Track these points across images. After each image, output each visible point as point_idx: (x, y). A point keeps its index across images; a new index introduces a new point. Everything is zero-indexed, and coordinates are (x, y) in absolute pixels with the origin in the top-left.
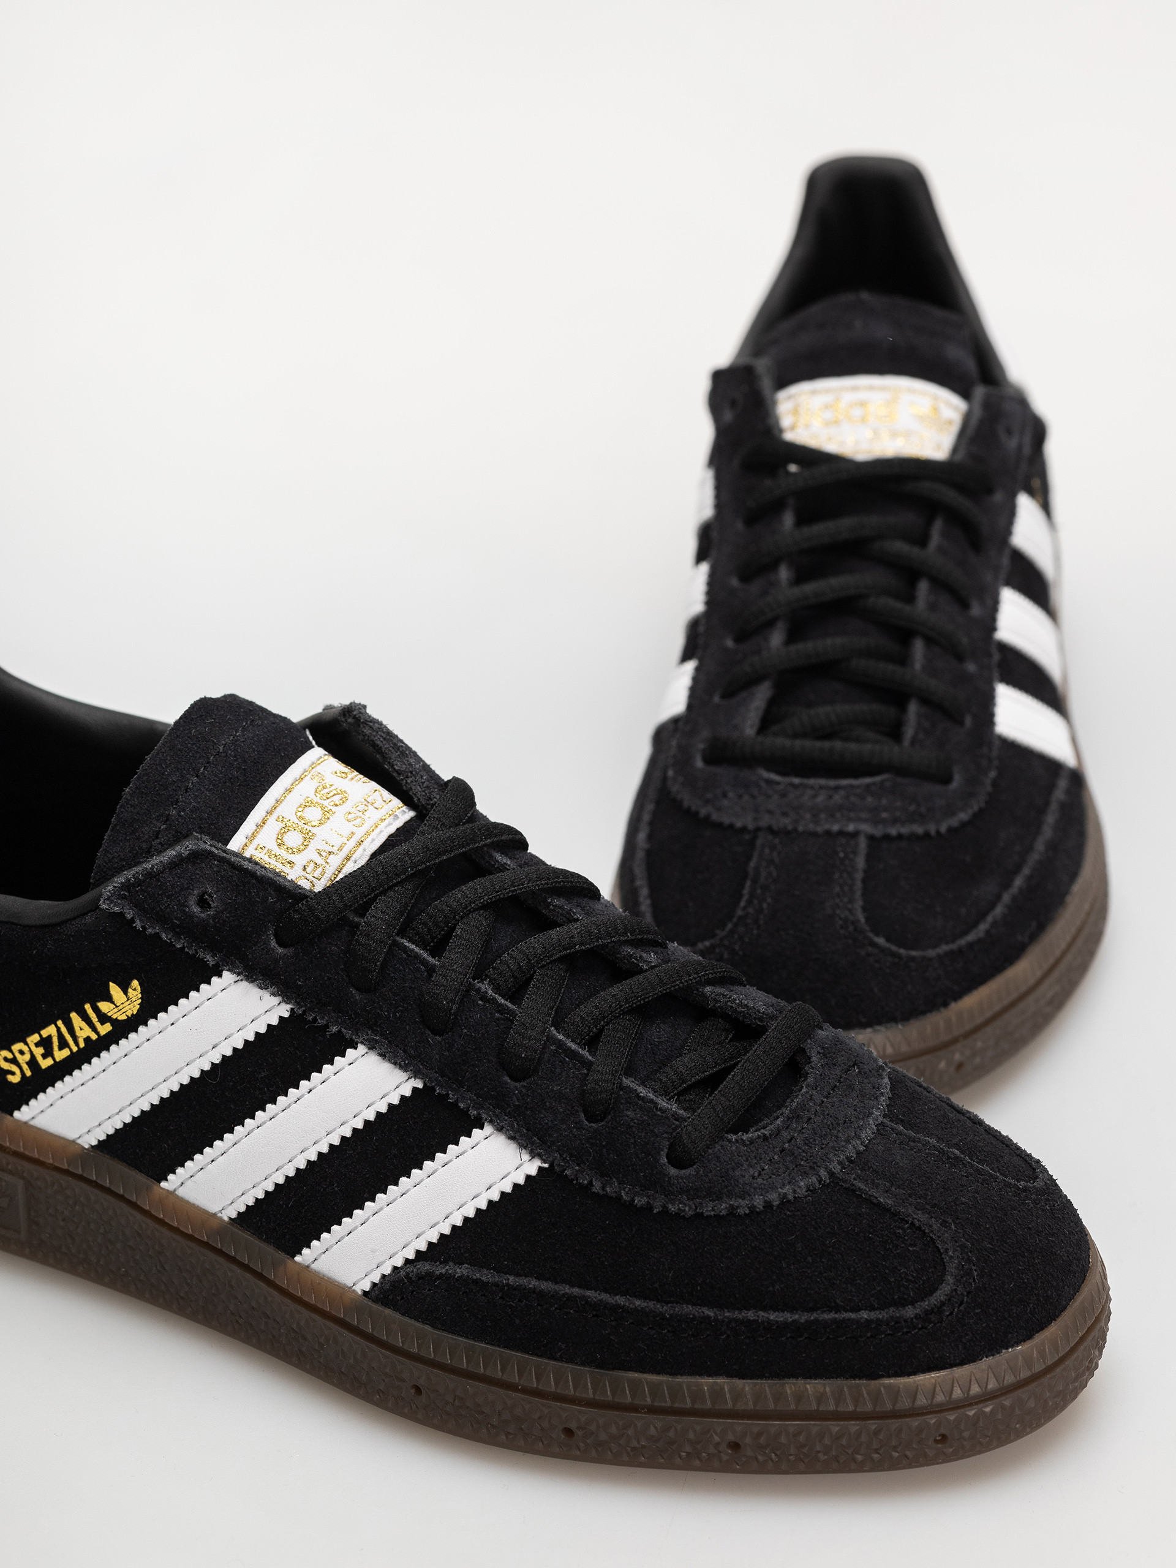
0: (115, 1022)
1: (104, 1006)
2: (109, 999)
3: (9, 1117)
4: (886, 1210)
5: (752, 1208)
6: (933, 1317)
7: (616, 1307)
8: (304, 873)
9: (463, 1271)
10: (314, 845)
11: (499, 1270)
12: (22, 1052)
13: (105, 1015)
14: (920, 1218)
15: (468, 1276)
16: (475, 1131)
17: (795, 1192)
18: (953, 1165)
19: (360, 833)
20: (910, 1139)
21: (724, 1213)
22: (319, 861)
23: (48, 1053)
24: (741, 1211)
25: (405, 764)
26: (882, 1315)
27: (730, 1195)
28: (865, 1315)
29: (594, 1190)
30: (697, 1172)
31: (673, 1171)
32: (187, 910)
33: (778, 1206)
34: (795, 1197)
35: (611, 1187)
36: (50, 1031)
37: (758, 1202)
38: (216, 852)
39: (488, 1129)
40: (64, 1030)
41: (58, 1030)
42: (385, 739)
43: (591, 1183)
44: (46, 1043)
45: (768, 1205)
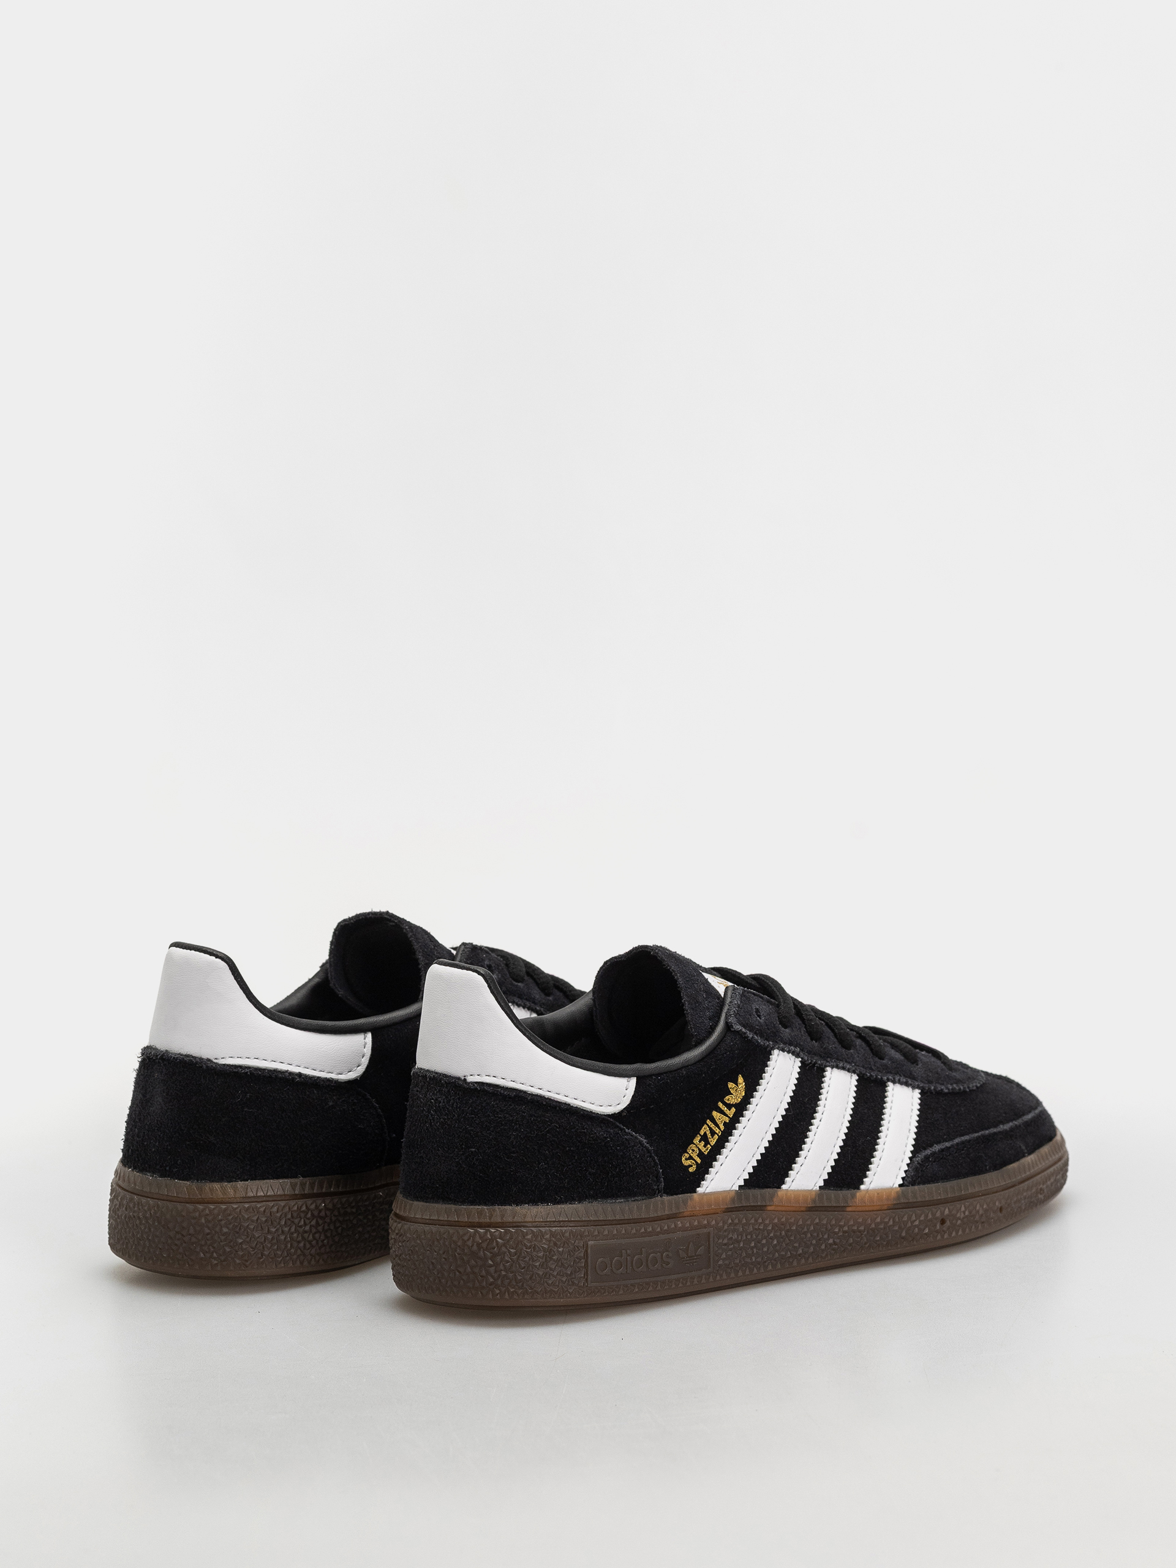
0: (735, 1106)
1: (728, 1099)
3: (694, 1194)
12: (693, 1151)
13: (730, 1104)
15: (941, 1149)
23: (707, 1143)
36: (704, 1130)
40: (712, 1126)
41: (709, 1126)
44: (704, 1138)
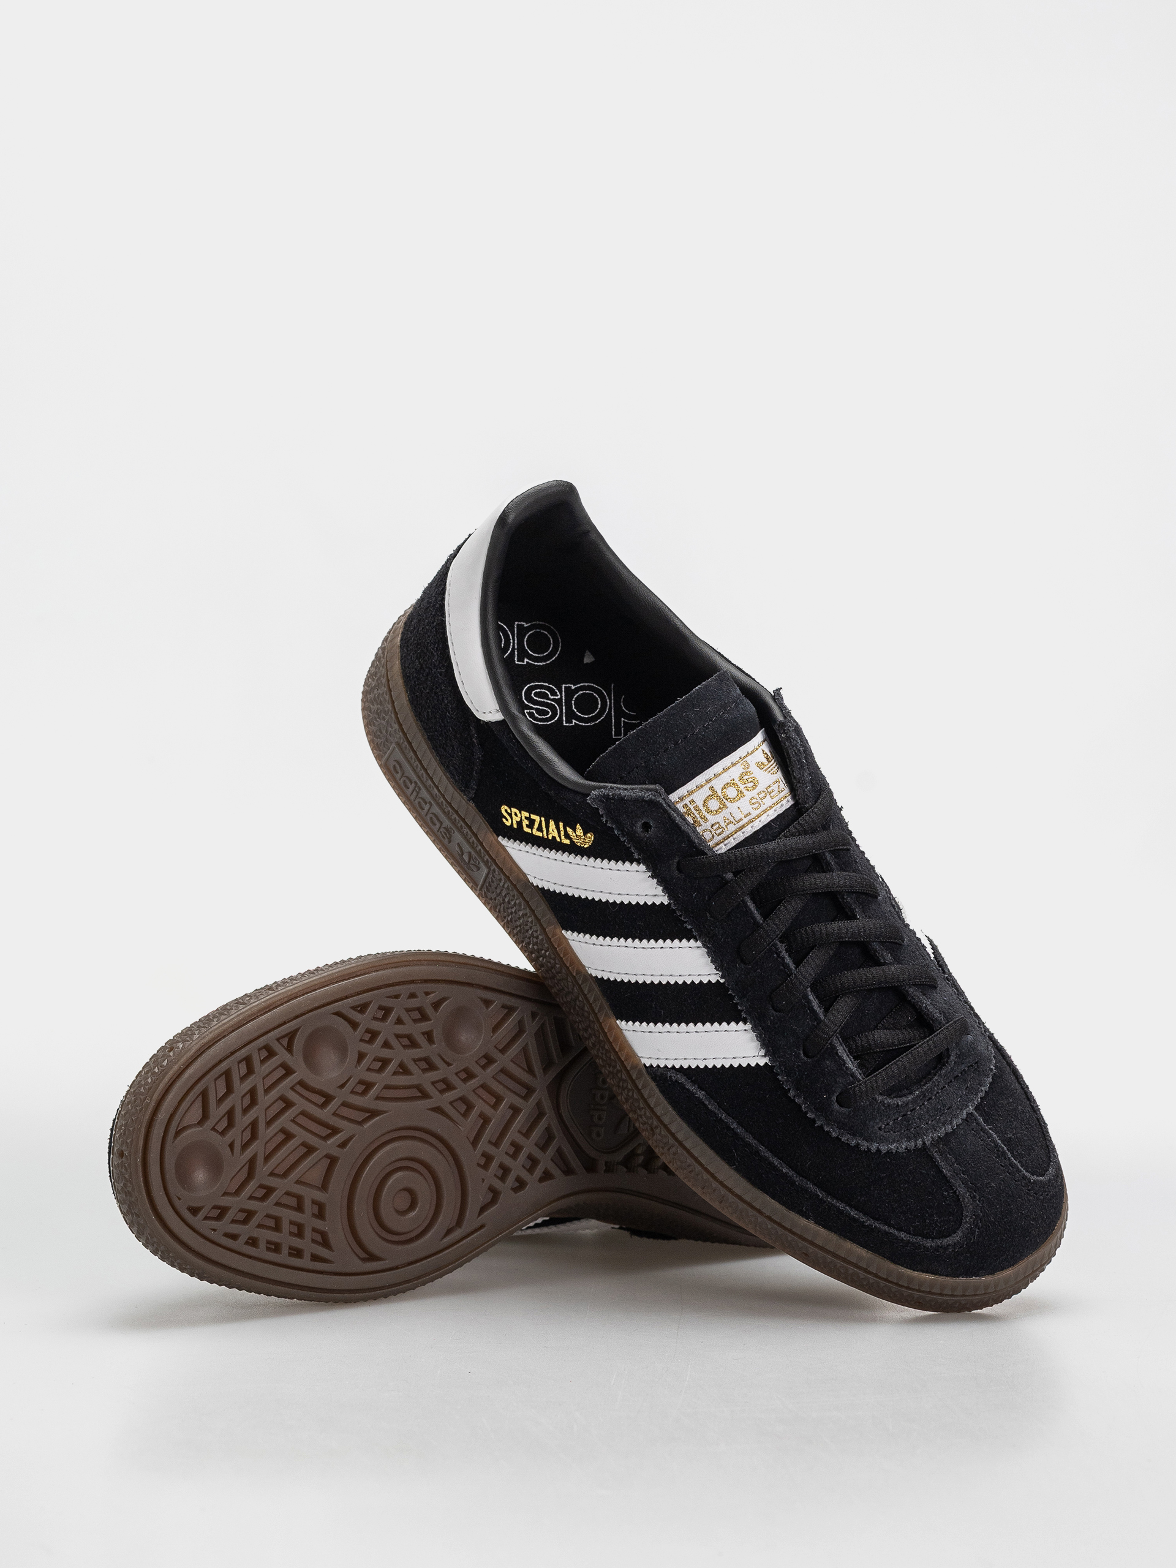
0: (571, 843)
1: (570, 831)
2: (574, 830)
3: (497, 837)
4: (945, 1177)
5: (869, 1150)
6: (940, 1250)
7: (771, 1164)
8: (711, 829)
9: (701, 1094)
10: (725, 813)
11: (720, 1106)
12: (516, 814)
13: (569, 835)
14: (961, 1190)
15: (702, 1099)
16: (741, 1023)
17: (898, 1148)
18: (998, 1157)
19: (755, 813)
20: (982, 1129)
21: (853, 1145)
22: (723, 824)
23: (530, 827)
24: (862, 1148)
25: (800, 774)
26: (913, 1239)
27: (861, 1135)
28: (903, 1235)
29: (789, 1095)
30: (850, 1113)
31: (836, 1106)
32: (634, 828)
33: (885, 1154)
34: (896, 1151)
35: (798, 1099)
36: (536, 818)
37: (874, 1147)
38: (665, 805)
39: (749, 1026)
40: (544, 824)
41: (541, 821)
42: (796, 753)
43: (789, 1089)
44: (531, 821)
45: (879, 1151)
